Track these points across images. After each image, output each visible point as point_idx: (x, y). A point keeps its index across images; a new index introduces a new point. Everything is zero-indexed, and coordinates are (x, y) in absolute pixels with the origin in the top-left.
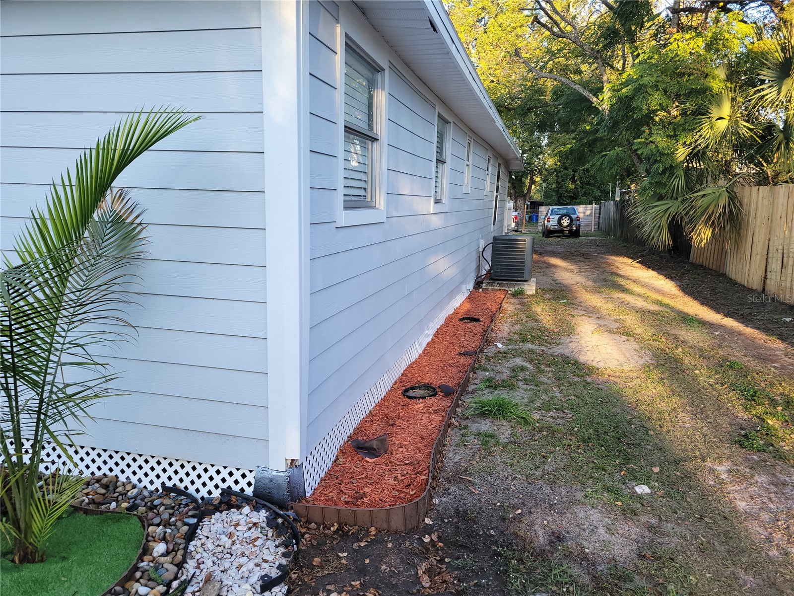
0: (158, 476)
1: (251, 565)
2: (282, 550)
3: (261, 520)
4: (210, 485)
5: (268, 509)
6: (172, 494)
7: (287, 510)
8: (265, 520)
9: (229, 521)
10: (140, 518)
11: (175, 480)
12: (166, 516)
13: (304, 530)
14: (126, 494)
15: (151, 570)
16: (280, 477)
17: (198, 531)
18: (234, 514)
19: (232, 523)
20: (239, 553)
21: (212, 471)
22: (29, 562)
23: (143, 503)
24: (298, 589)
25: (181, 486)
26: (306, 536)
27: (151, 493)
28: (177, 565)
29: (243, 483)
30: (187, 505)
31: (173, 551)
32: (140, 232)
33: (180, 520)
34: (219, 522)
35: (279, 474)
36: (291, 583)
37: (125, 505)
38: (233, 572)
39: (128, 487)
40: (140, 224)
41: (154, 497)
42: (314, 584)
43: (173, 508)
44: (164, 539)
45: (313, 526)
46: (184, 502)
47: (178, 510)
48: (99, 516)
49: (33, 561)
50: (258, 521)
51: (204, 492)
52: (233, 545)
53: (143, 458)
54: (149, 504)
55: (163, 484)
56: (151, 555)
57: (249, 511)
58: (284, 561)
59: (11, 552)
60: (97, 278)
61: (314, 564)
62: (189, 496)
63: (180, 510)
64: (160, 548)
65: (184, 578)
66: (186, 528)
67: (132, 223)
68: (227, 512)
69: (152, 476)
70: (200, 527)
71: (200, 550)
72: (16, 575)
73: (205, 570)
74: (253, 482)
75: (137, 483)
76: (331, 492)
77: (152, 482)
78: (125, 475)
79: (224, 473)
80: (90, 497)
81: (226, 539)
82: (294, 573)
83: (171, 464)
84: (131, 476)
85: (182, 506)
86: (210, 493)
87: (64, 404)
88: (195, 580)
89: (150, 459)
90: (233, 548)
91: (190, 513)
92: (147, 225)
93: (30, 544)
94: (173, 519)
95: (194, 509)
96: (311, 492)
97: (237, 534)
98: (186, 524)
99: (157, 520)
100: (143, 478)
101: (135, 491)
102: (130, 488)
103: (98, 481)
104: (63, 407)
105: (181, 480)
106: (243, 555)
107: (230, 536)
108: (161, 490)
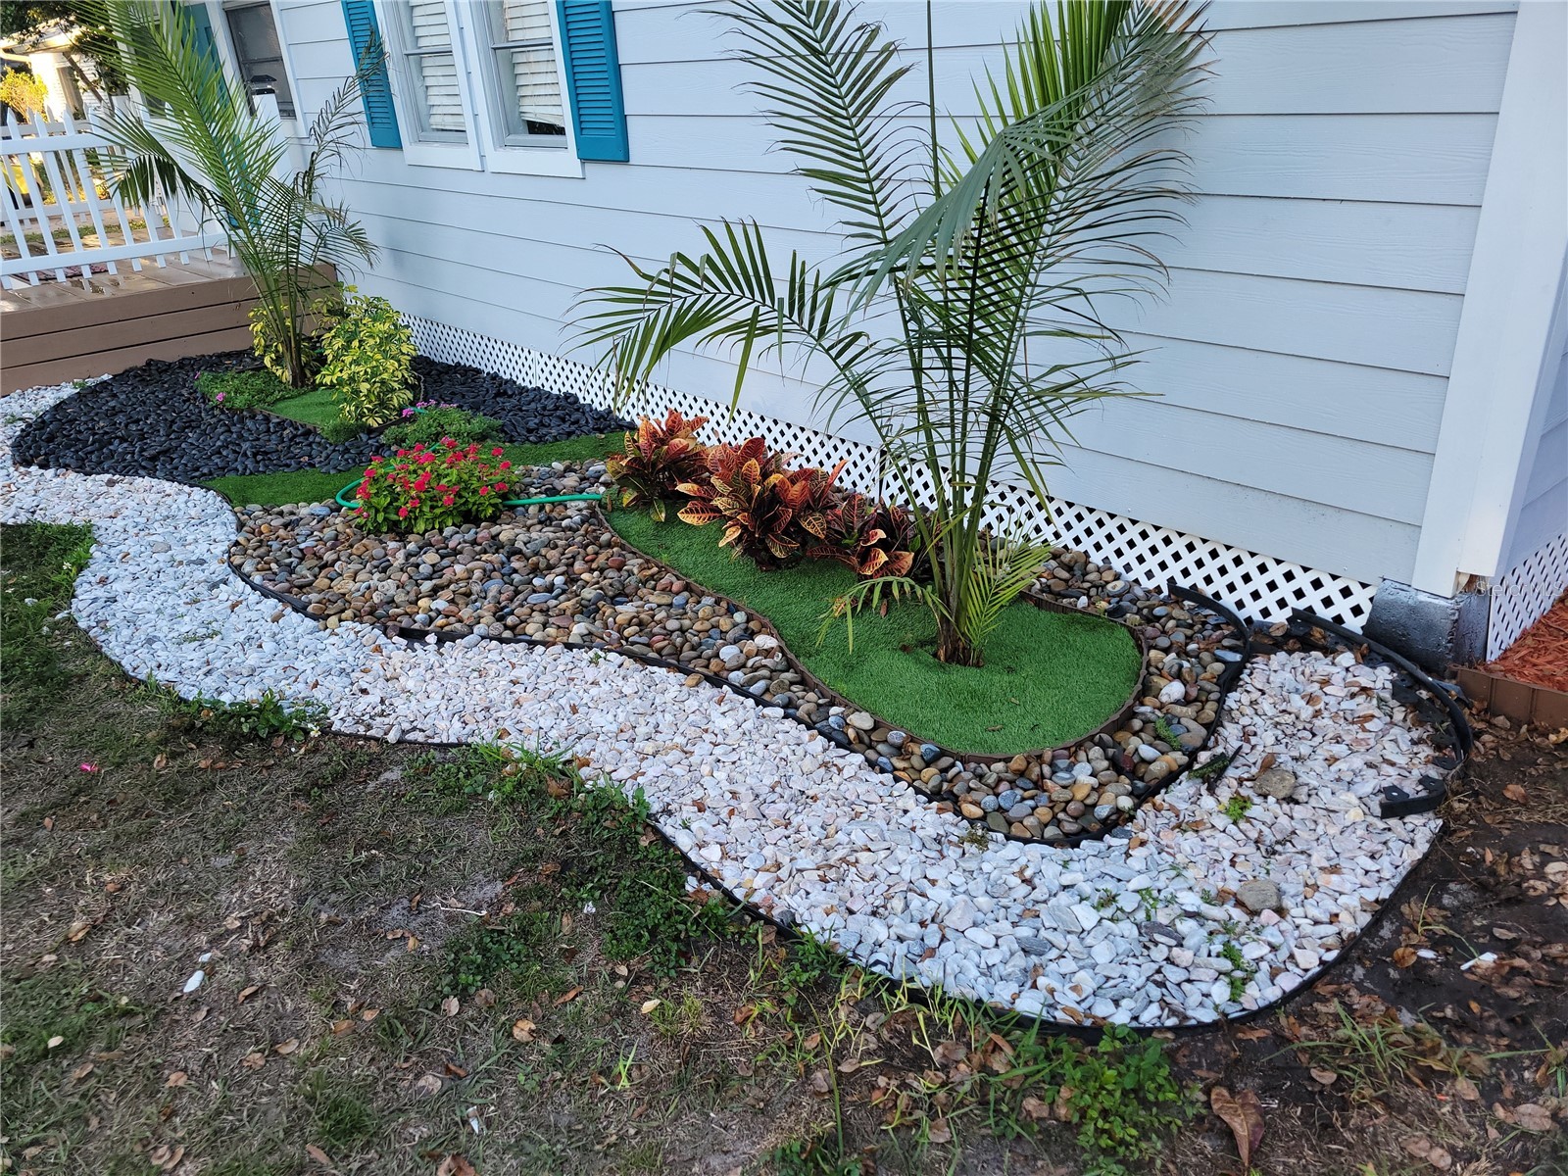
0: (1163, 566)
1: (1357, 762)
2: (1426, 751)
3: (1379, 685)
4: (1269, 599)
5: (1395, 667)
6: (1186, 603)
7: (1442, 678)
8: (1389, 685)
9: (1307, 672)
10: (1131, 631)
11: (1197, 577)
12: (1179, 637)
13: (1481, 726)
14: (1103, 587)
15: (1160, 723)
16: (1436, 607)
17: (1244, 676)
18: (1318, 663)
19: (1315, 678)
20: (1331, 735)
21: (1276, 573)
22: (958, 662)
23: (1135, 609)
24: (1468, 832)
25: (1209, 591)
26: (1486, 737)
27: (1148, 592)
28: (1206, 726)
29: (1342, 607)
30: (1217, 627)
31: (1196, 700)
32: (1195, 52)
33: (1207, 650)
34: (1288, 669)
35: (1436, 601)
36: (1449, 815)
37: (1103, 605)
38: (1318, 765)
39: (1108, 576)
40: (1199, 33)
41: (1153, 601)
42: (1506, 832)
43: (1191, 626)
44: (1178, 676)
45: (1500, 720)
46: (1212, 621)
47: (1200, 631)
48: (1061, 615)
49: (965, 663)
50: (1371, 685)
51: (1252, 610)
52: (1315, 716)
53: (1139, 528)
54: (1145, 611)
55: (1171, 581)
56: (1156, 697)
57: (1353, 662)
58: (1433, 773)
59: (932, 642)
60: (1103, 159)
61: (1508, 795)
62: (1222, 611)
63: (1206, 633)
64: (1174, 690)
65: (1219, 750)
66: (1219, 667)
67: (1182, 33)
68: (1303, 655)
69: (1152, 562)
70: (1247, 671)
71: (1249, 711)
72: (945, 677)
73: (1260, 748)
74: (1367, 607)
75: (1123, 571)
76: (1549, 663)
77: (1149, 575)
78: (1102, 554)
79: (1303, 581)
80: (1043, 580)
81: (1303, 703)
82: (1460, 801)
83: (1191, 547)
84: (1113, 557)
85: (1208, 627)
86: (1265, 612)
87: (1044, 403)
88: (1240, 761)
89: (1150, 531)
90: (1317, 722)
91: (1226, 642)
92: (1212, 34)
93: (963, 634)
94: (1192, 646)
95: (1232, 636)
96: (1497, 653)
97: (1326, 699)
98: (1218, 659)
99: (1163, 642)
100: (1134, 564)
101: (1119, 585)
102: (1110, 578)
103: (1055, 556)
104: (1042, 409)
105: (1208, 580)
106: (1338, 740)
107: (1310, 699)
108: (1166, 592)
